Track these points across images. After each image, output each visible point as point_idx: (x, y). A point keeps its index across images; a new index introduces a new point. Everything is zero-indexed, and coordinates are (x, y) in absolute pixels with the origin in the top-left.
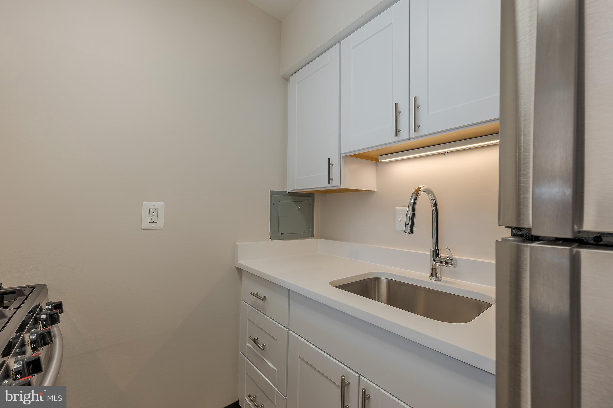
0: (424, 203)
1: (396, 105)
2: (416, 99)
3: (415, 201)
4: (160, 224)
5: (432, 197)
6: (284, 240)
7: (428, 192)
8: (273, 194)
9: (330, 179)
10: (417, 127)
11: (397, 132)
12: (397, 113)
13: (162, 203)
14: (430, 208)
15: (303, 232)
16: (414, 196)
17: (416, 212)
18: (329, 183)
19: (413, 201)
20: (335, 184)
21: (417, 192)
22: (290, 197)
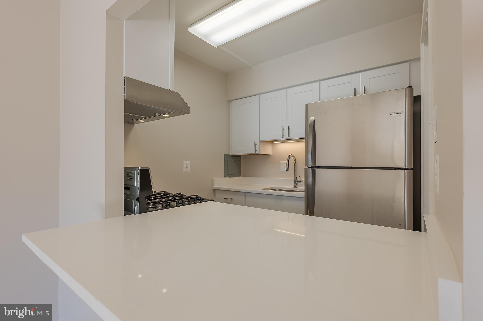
0: (292, 160)
1: (283, 127)
2: (289, 126)
3: (289, 160)
4: (189, 170)
5: (294, 158)
6: (230, 177)
7: (293, 156)
8: (225, 156)
9: (255, 151)
10: (289, 135)
11: (283, 136)
12: (283, 129)
13: (189, 161)
14: (294, 162)
15: (237, 174)
16: (289, 158)
17: (289, 164)
18: (255, 152)
19: (288, 160)
20: (257, 152)
21: (289, 157)
22: (231, 157)
